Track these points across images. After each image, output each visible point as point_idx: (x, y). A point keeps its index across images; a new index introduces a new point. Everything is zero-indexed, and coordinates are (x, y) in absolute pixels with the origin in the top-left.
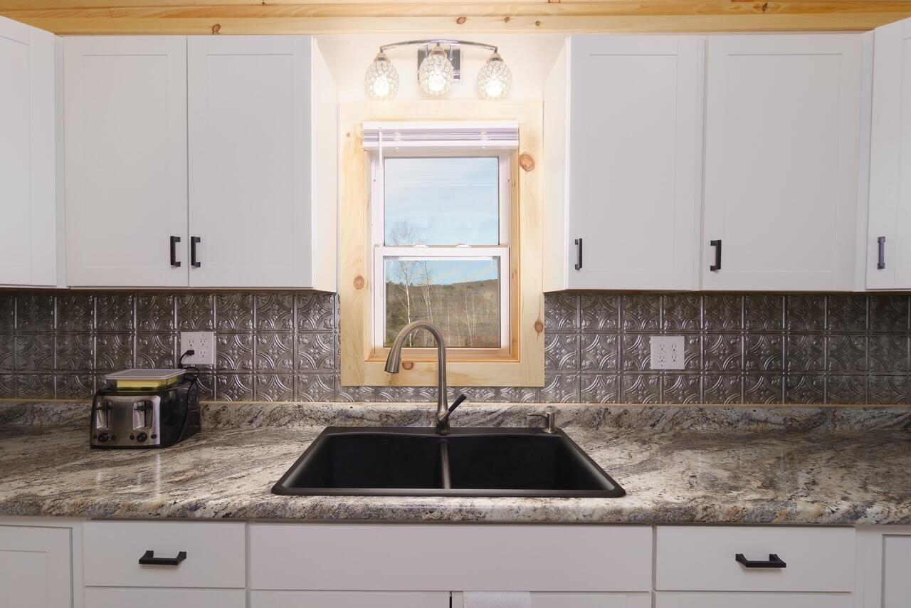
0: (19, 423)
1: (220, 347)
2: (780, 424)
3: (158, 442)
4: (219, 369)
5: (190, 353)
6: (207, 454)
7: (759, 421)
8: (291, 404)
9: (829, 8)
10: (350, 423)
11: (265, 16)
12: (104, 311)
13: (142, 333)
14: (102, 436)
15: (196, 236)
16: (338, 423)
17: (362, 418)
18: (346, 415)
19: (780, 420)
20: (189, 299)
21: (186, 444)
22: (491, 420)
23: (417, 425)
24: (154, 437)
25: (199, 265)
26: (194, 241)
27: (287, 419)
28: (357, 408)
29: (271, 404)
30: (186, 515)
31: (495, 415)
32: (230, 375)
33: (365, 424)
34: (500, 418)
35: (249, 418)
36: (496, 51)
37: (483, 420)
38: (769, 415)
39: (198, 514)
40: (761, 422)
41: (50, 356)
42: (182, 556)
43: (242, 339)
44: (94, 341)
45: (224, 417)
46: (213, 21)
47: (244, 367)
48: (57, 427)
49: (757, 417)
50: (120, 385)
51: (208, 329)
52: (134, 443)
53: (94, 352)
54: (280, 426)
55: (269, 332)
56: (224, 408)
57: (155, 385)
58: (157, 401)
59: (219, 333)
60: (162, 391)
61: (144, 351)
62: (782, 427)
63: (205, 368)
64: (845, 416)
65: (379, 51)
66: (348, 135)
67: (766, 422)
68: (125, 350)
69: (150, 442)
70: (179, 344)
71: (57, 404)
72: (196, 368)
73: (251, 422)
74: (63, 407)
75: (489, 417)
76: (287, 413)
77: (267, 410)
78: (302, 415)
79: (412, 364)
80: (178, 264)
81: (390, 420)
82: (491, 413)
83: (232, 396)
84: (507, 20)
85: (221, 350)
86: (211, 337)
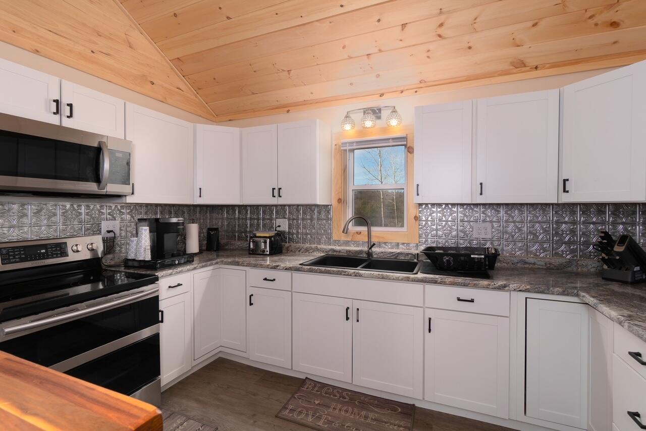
0: (227, 247)
1: (290, 225)
2: (542, 266)
3: (268, 253)
4: (289, 232)
5: (279, 226)
6: (283, 257)
7: (530, 264)
8: (313, 246)
9: (577, 62)
10: (335, 253)
11: (305, 105)
12: (252, 212)
13: (264, 219)
14: (253, 250)
15: (280, 187)
16: (330, 253)
17: (340, 252)
18: (334, 251)
19: (543, 263)
20: (279, 208)
21: (277, 255)
22: (393, 256)
23: (361, 256)
24: (267, 251)
25: (281, 197)
26: (280, 189)
27: (312, 251)
28: (338, 248)
29: (307, 245)
30: (275, 268)
31: (394, 254)
32: (293, 234)
33: (341, 254)
34: (397, 255)
35: (299, 250)
36: (394, 108)
37: (389, 255)
38: (536, 261)
39: (278, 268)
40: (531, 264)
41: (235, 226)
42: (274, 280)
43: (297, 222)
44: (249, 222)
45: (290, 249)
46: (287, 109)
47: (298, 232)
48: (237, 249)
49: (529, 262)
50: (257, 235)
51: (285, 218)
52: (261, 253)
53: (249, 226)
54: (309, 253)
55: (306, 219)
56: (290, 246)
57: (268, 235)
58: (268, 240)
59: (289, 219)
60: (270, 238)
61: (264, 226)
62: (545, 267)
63: (284, 232)
64: (584, 264)
65: (346, 114)
66: (336, 145)
67: (534, 264)
68: (258, 225)
69: (266, 253)
70: (276, 223)
71: (237, 242)
72: (281, 232)
73: (299, 251)
74: (239, 243)
75: (392, 254)
76: (312, 249)
77: (305, 247)
78: (317, 250)
79: (360, 233)
80: (275, 197)
81: (351, 253)
82: (392, 253)
83: (293, 242)
84: (402, 92)
85: (290, 226)
86: (287, 221)
